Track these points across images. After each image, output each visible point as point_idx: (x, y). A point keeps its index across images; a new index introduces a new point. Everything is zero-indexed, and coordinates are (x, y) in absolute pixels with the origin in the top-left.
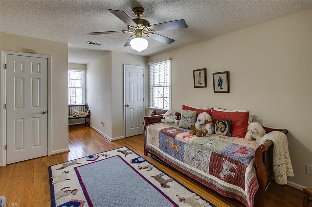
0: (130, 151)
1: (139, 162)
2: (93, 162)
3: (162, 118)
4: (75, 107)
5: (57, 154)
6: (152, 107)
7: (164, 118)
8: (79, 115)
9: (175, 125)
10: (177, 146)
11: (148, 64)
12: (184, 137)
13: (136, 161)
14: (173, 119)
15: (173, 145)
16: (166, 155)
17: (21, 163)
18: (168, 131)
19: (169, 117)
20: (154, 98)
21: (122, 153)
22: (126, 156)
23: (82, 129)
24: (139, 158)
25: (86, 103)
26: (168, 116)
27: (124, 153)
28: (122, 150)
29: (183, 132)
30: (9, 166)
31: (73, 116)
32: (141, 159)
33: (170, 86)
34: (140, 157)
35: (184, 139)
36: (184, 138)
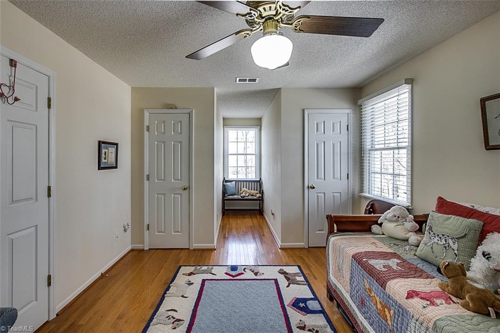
0: (302, 279)
1: (306, 310)
2: (232, 278)
3: (376, 223)
4: (245, 183)
5: (198, 250)
6: (366, 195)
7: (381, 225)
8: (248, 196)
9: (407, 248)
10: (389, 313)
11: (360, 102)
12: (411, 295)
13: (302, 305)
14: (404, 229)
15: (378, 303)
16: (363, 322)
17: (161, 251)
18: (372, 262)
19: (393, 225)
20: (373, 175)
21: (285, 277)
22: (287, 287)
23: (251, 218)
24: (311, 299)
25: (260, 178)
26: (390, 221)
27: (288, 279)
28: (287, 272)
29: (420, 276)
30: (150, 250)
31: (241, 197)
32: (313, 305)
33: (410, 148)
34: (316, 298)
35: (410, 300)
36: (412, 297)
